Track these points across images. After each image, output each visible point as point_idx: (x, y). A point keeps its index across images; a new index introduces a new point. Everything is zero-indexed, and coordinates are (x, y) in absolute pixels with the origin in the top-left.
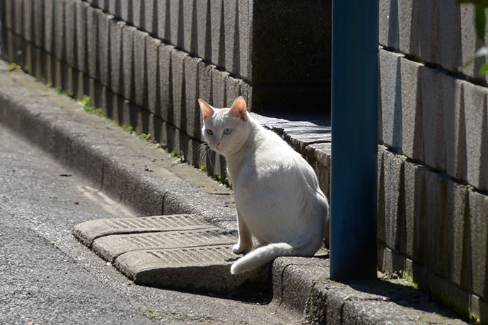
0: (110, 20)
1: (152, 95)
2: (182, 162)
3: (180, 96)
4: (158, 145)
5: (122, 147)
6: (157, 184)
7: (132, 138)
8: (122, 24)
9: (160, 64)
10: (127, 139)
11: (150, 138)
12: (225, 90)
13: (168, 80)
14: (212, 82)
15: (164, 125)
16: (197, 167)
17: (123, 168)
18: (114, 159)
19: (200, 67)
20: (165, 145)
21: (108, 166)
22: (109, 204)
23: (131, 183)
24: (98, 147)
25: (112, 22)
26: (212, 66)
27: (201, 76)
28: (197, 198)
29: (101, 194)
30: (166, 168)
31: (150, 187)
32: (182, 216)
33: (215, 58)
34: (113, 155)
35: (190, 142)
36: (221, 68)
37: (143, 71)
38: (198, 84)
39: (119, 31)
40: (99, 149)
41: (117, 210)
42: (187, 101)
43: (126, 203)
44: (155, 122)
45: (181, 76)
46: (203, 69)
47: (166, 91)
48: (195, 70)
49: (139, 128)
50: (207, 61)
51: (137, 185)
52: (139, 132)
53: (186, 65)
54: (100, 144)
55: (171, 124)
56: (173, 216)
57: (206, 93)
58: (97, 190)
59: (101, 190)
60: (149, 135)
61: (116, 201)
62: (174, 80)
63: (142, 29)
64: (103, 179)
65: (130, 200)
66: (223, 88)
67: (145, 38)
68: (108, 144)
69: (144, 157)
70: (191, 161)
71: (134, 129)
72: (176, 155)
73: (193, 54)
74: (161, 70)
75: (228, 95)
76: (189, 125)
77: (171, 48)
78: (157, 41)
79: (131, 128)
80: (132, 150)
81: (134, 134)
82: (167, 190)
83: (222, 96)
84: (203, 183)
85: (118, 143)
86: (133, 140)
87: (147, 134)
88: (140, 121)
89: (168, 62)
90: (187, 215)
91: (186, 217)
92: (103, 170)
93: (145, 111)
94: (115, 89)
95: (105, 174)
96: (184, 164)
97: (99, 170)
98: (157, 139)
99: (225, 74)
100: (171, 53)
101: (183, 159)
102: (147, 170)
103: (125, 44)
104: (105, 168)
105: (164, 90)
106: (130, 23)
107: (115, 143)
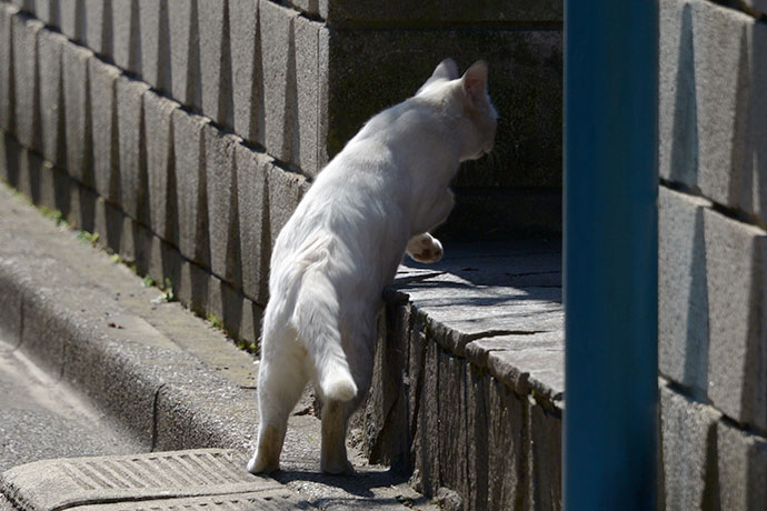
0: (12, 16)
1: (102, 166)
2: (169, 300)
3: (164, 180)
4: (116, 257)
5: (51, 261)
6: (138, 363)
7: (61, 235)
8: (37, 25)
9: (120, 113)
10: (56, 240)
11: (97, 240)
12: (266, 190)
13: (136, 145)
14: (235, 167)
15: (127, 224)
16: (201, 315)
17: (65, 317)
18: (45, 292)
19: (207, 136)
20: (130, 259)
21: (32, 305)
22: (40, 383)
23: (85, 350)
24: (9, 262)
25: (16, 20)
26: (234, 137)
27: (211, 153)
28: (225, 401)
29: (19, 354)
30: (145, 318)
31: (126, 368)
32: (208, 452)
33: (242, 123)
34: (39, 284)
35: (186, 268)
36: (255, 145)
37: (82, 119)
38: (203, 166)
39: (31, 38)
40: (11, 267)
41: (57, 398)
42: (180, 193)
43: (73, 385)
44: (108, 213)
45: (166, 144)
46: (213, 140)
47: (133, 165)
48: (198, 138)
49: (76, 216)
50: (223, 126)
51: (98, 358)
52: (74, 224)
53: (176, 125)
54: (10, 255)
55: (143, 225)
56: (192, 453)
57: (223, 187)
58: (11, 347)
59: (18, 346)
60: (96, 235)
61: (53, 377)
62: (149, 148)
63: (79, 41)
64: (22, 326)
65: (81, 381)
66: (262, 186)
67: (87, 61)
68: (24, 253)
69: (96, 286)
70: (189, 303)
71: (64, 217)
72: (154, 284)
73: (191, 108)
74: (121, 125)
75: (273, 201)
76: (185, 237)
77: (142, 88)
78: (113, 71)
79: (57, 214)
80: (70, 267)
81: (64, 227)
82: (161, 380)
83: (260, 198)
84: (223, 357)
85: (41, 251)
86: (65, 243)
87: (92, 233)
88: (75, 203)
89: (137, 113)
90: (217, 450)
91: (216, 455)
92: (22, 311)
93: (89, 190)
94: (25, 138)
95: (26, 320)
96: (173, 305)
97: (15, 310)
98: (114, 245)
99: (264, 159)
100: (142, 97)
101: (171, 295)
102: (113, 326)
103: (44, 65)
104: (26, 307)
105: (129, 161)
106: (53, 27)
107: (38, 252)
